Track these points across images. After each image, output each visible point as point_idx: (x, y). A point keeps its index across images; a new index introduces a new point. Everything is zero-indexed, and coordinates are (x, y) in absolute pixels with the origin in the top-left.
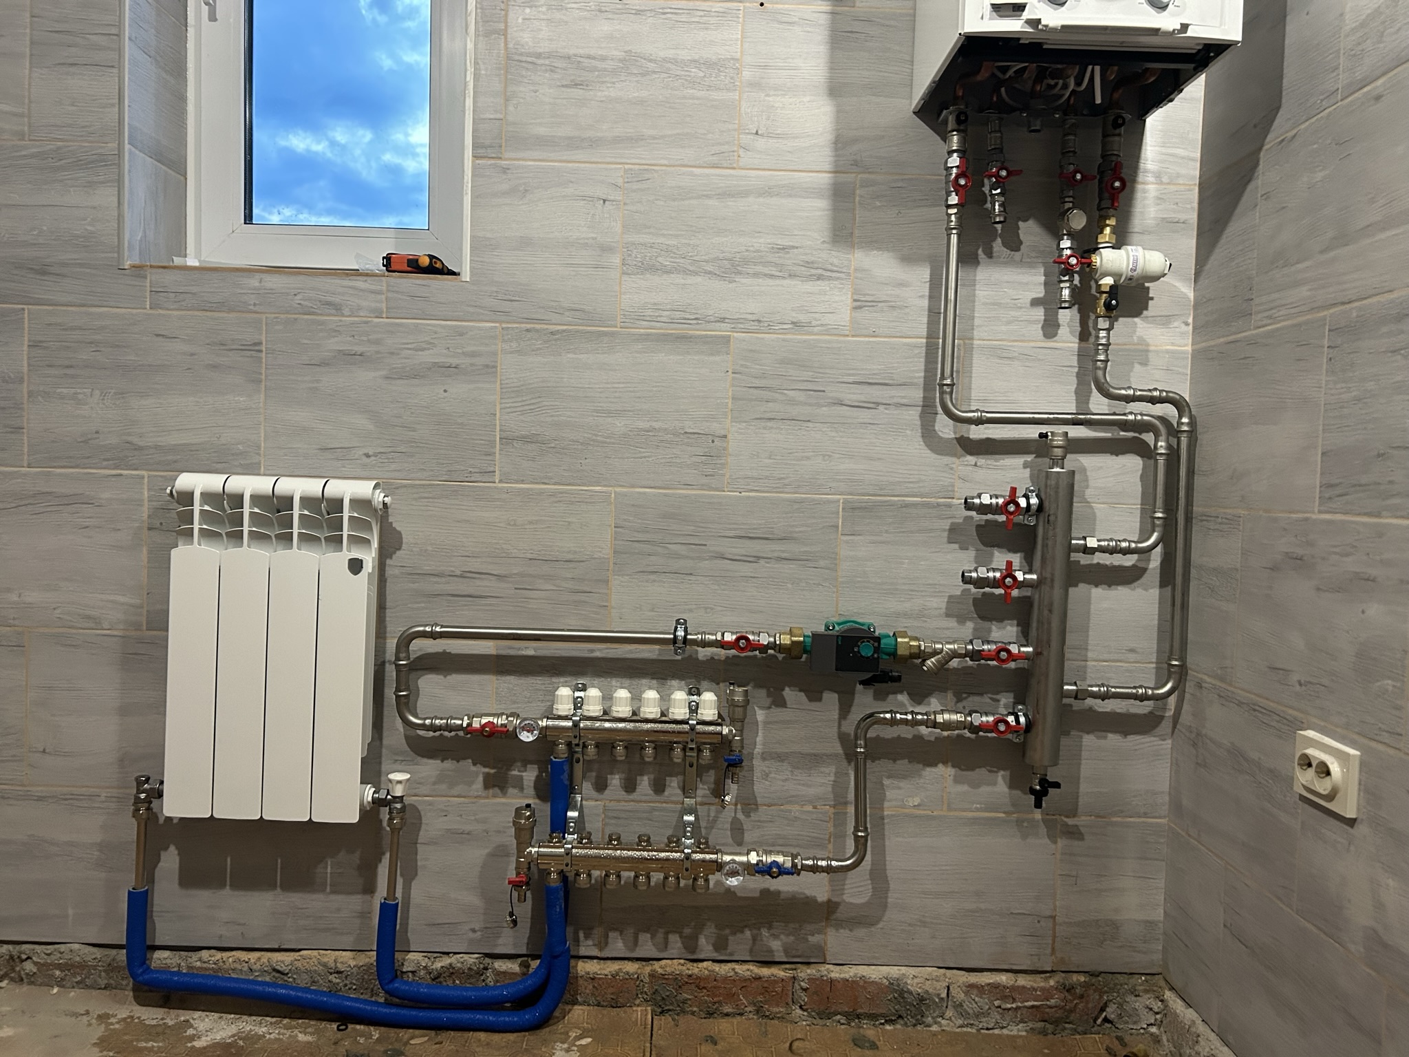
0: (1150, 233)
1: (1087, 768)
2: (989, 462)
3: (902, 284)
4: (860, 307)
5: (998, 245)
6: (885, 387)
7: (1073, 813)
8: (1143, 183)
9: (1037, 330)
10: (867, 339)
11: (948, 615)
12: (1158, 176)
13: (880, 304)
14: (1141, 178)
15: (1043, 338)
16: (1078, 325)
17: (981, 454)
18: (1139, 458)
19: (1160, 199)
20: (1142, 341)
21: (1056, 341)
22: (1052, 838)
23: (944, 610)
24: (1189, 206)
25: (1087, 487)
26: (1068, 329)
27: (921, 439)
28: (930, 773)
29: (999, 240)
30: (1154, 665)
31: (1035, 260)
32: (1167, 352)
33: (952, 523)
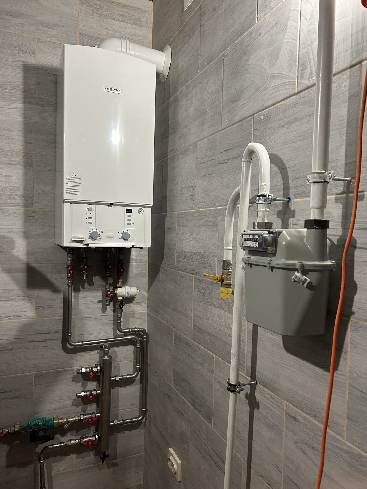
0: (134, 278)
1: (119, 443)
2: (85, 354)
3: (53, 300)
4: (38, 308)
5: (86, 285)
6: (49, 334)
8: (132, 263)
9: (100, 310)
10: (41, 319)
11: (73, 405)
12: (136, 260)
13: (46, 307)
14: (131, 261)
15: (102, 313)
16: (113, 307)
17: (82, 352)
18: (133, 346)
19: (137, 267)
20: (133, 310)
21: (106, 313)
22: (109, 468)
24: (145, 269)
25: (117, 357)
26: (110, 309)
27: (62, 350)
28: (68, 458)
29: (87, 283)
30: (139, 408)
31: (99, 288)
32: (140, 313)
33: (74, 376)
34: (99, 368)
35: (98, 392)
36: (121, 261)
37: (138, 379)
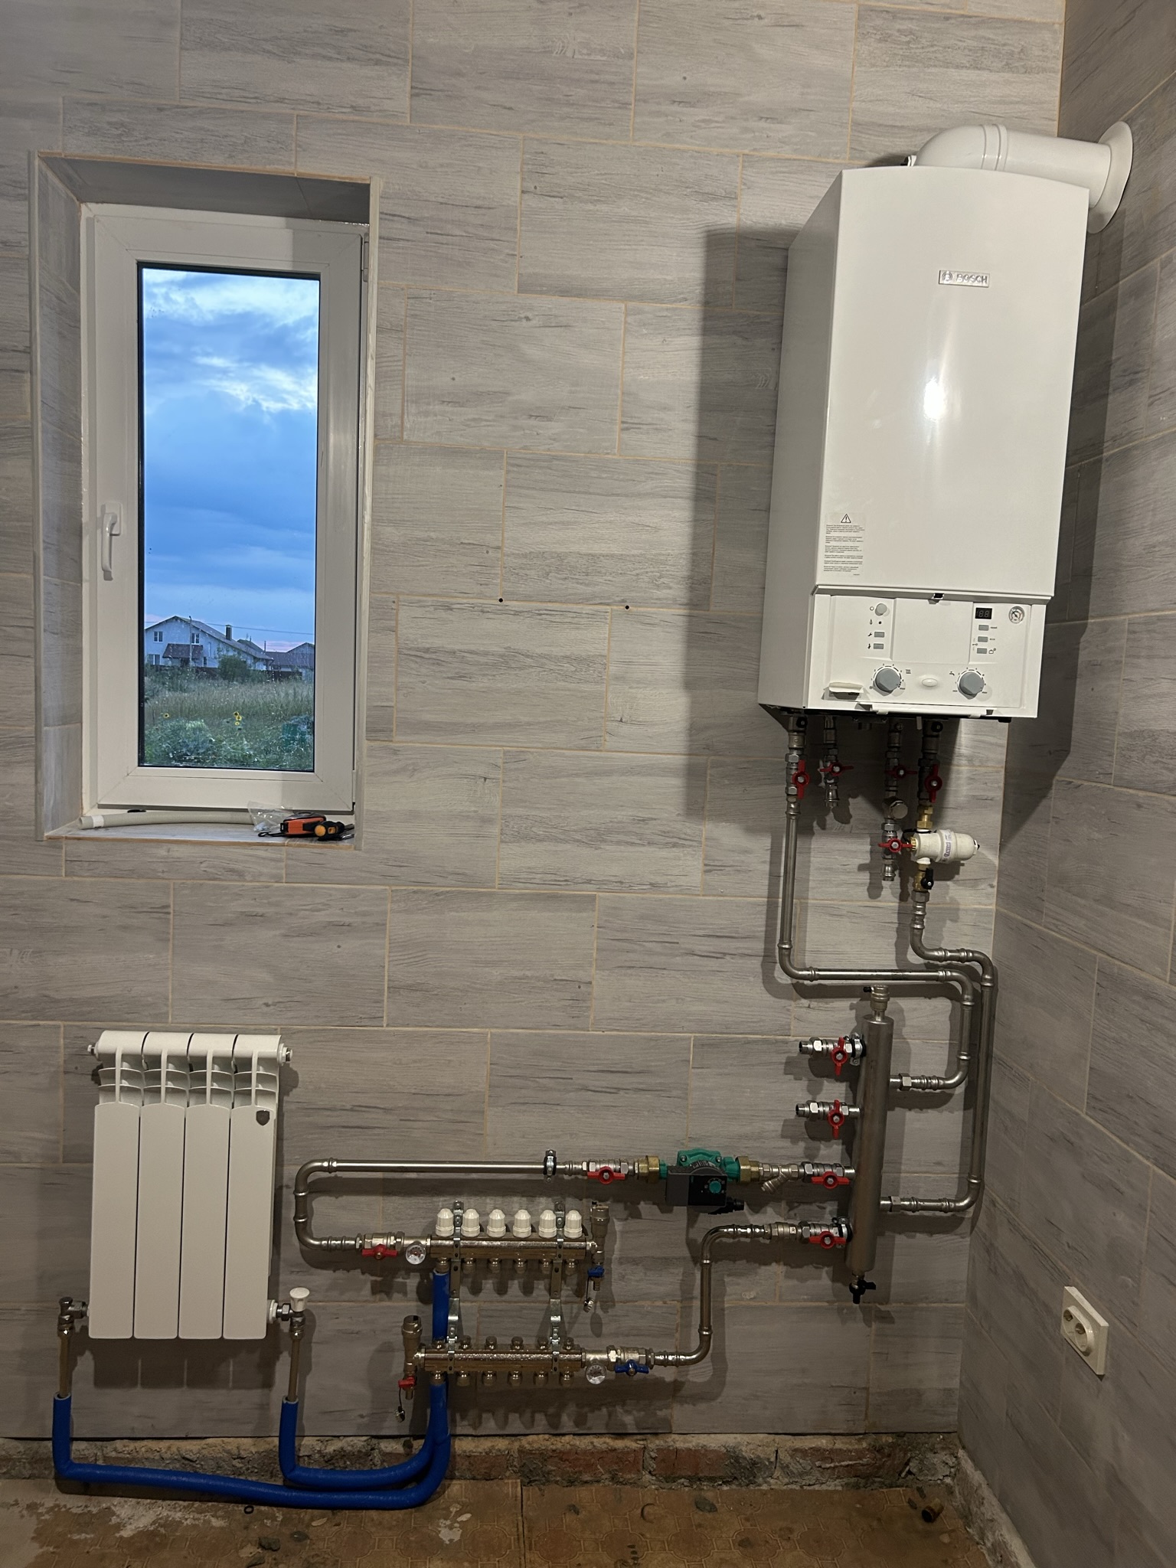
0: (962, 808)
1: (898, 1263)
2: (820, 1004)
3: (746, 852)
4: (710, 871)
5: (830, 818)
6: (731, 940)
7: (886, 1300)
8: (958, 766)
9: (863, 892)
10: (715, 898)
11: (783, 1136)
12: (970, 760)
13: (727, 869)
14: (955, 761)
15: (868, 898)
16: (899, 887)
17: (815, 998)
18: (949, 1001)
19: (971, 779)
20: (953, 901)
21: (880, 901)
22: (868, 1322)
23: (780, 1132)
24: (996, 785)
25: (904, 1026)
26: (890, 891)
27: (762, 985)
28: (764, 1270)
29: (831, 814)
30: (957, 1176)
31: (862, 831)
32: (975, 910)
33: (788, 1058)
34: (858, 1046)
35: (852, 1110)
36: (932, 757)
37: (959, 1094)
